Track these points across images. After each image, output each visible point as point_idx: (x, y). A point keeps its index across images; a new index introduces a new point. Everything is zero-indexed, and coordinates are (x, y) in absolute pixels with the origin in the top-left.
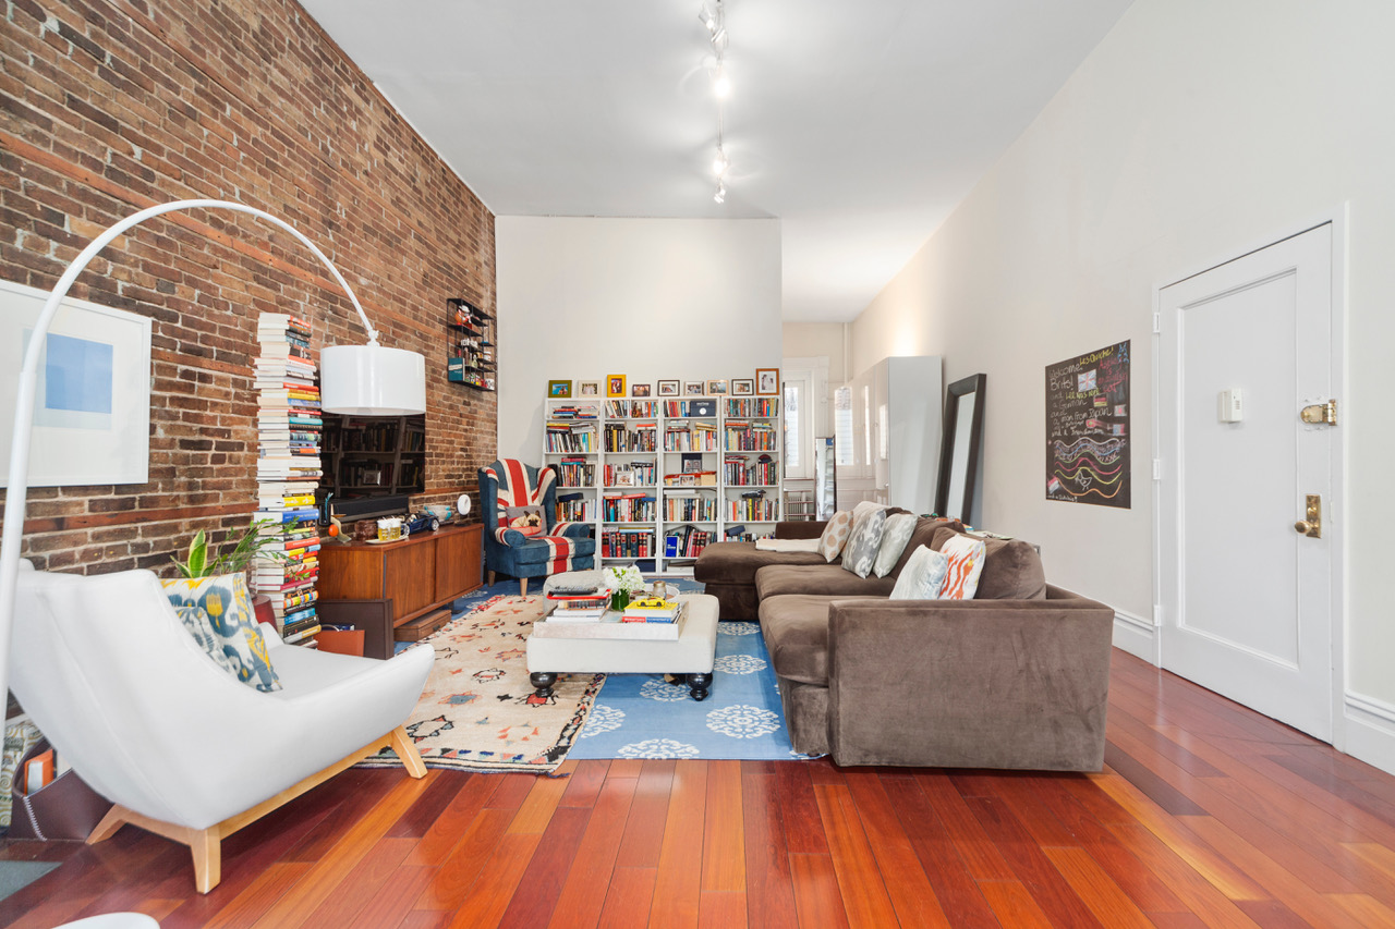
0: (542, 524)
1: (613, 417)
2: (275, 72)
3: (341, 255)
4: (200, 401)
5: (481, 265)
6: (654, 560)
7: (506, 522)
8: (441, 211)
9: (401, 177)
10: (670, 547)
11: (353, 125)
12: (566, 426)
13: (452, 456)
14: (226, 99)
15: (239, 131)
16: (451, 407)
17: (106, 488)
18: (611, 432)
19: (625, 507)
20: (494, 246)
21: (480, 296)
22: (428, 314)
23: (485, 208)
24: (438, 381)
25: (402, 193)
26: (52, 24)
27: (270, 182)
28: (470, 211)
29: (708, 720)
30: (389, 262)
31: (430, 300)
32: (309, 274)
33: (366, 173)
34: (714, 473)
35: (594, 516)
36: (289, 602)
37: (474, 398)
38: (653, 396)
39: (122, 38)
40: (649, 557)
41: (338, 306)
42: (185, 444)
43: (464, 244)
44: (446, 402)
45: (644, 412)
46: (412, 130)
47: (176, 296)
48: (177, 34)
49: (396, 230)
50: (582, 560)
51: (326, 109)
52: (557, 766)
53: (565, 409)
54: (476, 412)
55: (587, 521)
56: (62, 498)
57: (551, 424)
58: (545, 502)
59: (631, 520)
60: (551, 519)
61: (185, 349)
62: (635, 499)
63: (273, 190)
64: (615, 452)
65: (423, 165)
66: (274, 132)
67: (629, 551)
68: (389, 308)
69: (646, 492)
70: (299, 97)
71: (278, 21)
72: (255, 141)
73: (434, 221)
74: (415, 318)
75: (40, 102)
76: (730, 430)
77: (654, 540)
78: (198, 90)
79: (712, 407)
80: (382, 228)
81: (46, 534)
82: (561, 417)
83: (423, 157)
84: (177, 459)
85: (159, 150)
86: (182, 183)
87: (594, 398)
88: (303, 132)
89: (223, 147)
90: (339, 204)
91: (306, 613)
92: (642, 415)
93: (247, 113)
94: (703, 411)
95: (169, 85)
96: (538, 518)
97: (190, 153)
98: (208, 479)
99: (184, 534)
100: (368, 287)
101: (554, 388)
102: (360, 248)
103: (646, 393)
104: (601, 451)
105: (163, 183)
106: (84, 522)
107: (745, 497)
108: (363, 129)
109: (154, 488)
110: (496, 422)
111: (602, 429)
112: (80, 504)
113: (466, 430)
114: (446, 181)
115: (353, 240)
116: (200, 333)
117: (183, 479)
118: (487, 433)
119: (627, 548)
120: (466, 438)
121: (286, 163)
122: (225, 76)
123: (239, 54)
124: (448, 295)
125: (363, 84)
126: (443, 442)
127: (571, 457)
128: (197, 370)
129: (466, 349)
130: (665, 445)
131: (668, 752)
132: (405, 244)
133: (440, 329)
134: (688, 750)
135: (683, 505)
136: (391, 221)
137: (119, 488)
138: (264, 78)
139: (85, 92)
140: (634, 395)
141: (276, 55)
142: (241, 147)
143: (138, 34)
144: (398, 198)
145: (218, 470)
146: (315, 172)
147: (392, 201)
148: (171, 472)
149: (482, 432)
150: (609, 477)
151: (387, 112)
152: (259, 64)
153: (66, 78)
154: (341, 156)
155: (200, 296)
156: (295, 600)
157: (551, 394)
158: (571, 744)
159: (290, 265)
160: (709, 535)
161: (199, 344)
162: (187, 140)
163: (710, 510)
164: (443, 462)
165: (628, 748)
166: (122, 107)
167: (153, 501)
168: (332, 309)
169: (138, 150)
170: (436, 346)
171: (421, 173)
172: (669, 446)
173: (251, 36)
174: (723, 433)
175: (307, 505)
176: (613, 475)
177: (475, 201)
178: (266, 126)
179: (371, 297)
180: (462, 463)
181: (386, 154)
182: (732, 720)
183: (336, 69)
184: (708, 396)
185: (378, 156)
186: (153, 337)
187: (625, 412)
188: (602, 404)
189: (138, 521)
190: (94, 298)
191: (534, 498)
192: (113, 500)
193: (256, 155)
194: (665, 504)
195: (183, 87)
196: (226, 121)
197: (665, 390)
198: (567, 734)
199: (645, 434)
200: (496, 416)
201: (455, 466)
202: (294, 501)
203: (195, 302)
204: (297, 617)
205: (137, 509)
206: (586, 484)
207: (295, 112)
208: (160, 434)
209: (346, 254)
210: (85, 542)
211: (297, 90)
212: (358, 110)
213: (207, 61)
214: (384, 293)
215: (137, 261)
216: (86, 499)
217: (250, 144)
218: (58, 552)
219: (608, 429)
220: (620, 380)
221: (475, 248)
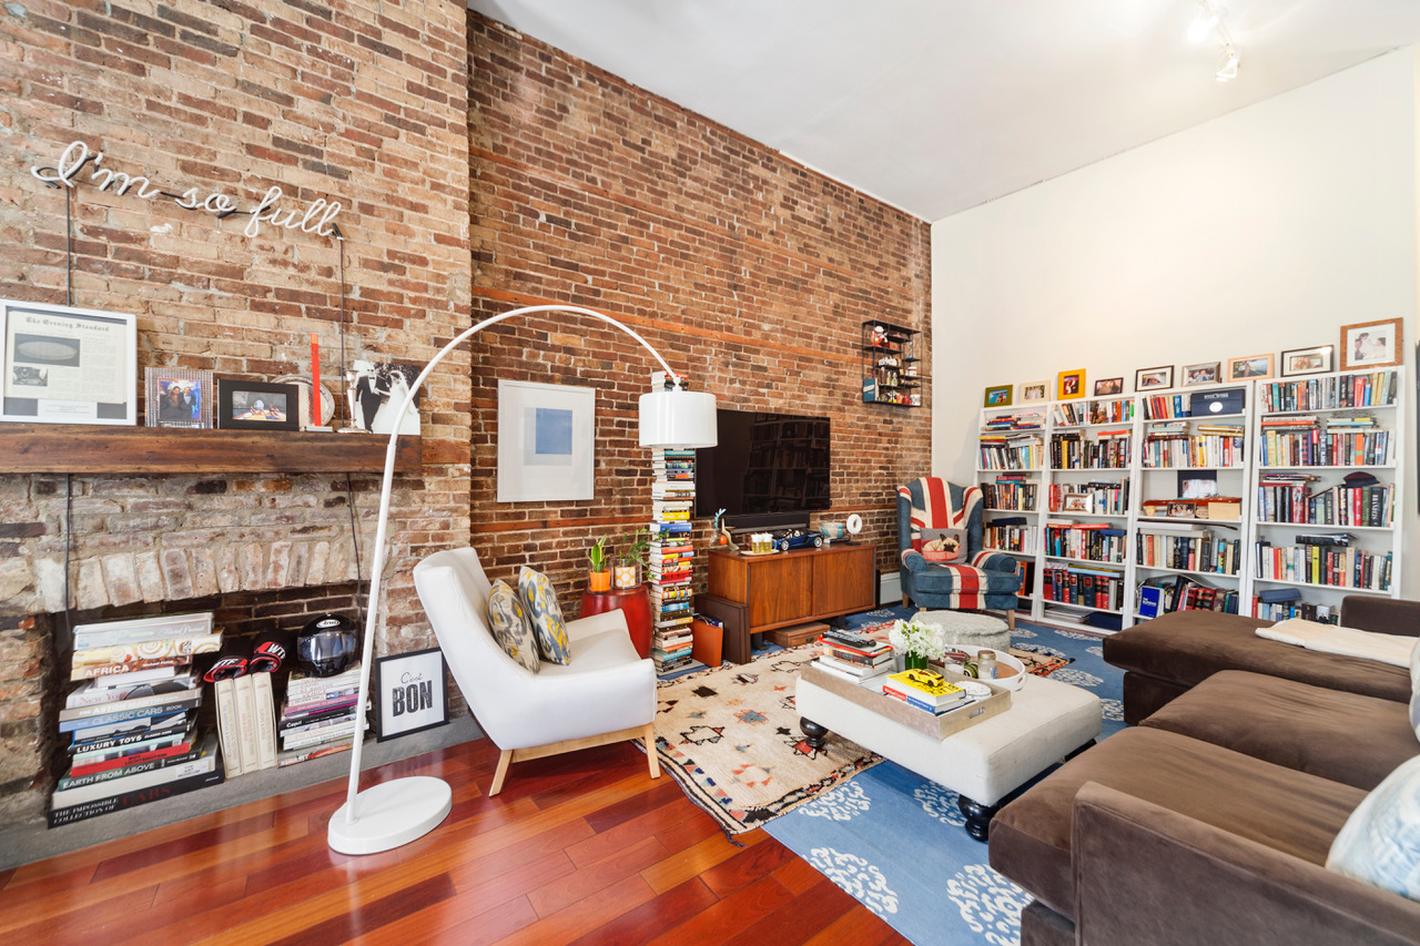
0: (960, 549)
1: (1062, 424)
2: (689, 182)
3: (744, 310)
4: (629, 441)
5: (909, 280)
6: (1120, 617)
7: (919, 545)
8: (856, 241)
9: (810, 223)
10: (1146, 602)
11: (760, 196)
12: (1003, 437)
13: (868, 474)
14: (650, 219)
15: (659, 239)
16: (867, 427)
17: (570, 503)
18: (1059, 444)
19: (1076, 540)
20: (929, 255)
21: (908, 312)
22: (839, 342)
23: (918, 220)
24: (851, 403)
25: (810, 238)
26: (543, 218)
27: (683, 269)
28: (896, 228)
29: (959, 875)
30: (795, 304)
31: (842, 329)
32: (715, 332)
33: (772, 233)
34: (1238, 501)
35: (1034, 547)
36: (666, 595)
37: (897, 415)
38: (1128, 392)
39: (581, 208)
40: (1112, 610)
41: (742, 353)
42: (619, 472)
43: (887, 265)
44: (860, 423)
45: (1110, 415)
46: (823, 176)
47: (613, 370)
48: (617, 188)
49: (803, 274)
50: (1001, 598)
51: (734, 194)
52: (744, 830)
53: (1000, 419)
54: (901, 429)
55: (1026, 551)
56: (546, 508)
57: (984, 437)
58: (970, 526)
59: (1084, 557)
60: (973, 544)
61: (619, 406)
62: (1092, 530)
63: (686, 274)
64: (1065, 468)
65: (836, 204)
66: (687, 230)
67: (1081, 598)
68: (795, 345)
69: (1114, 522)
70: (710, 194)
71: (693, 142)
72: (672, 243)
73: (848, 252)
74: (823, 348)
75: (536, 268)
76: (1271, 434)
77: (1120, 590)
78: (631, 222)
79: (1235, 399)
80: (786, 276)
81: (538, 530)
82: (995, 429)
83: (836, 197)
84: (613, 483)
85: (603, 273)
86: (618, 291)
87: (1041, 403)
88: (712, 220)
89: (647, 256)
90: (743, 268)
91: (681, 606)
92: (1106, 420)
93: (667, 224)
94: (1216, 407)
95: (610, 226)
96: (955, 542)
97: (624, 268)
98: (635, 497)
99: (618, 535)
100: (771, 331)
101: (991, 396)
102: (764, 299)
103: (1117, 390)
104: (1046, 467)
105: (606, 295)
106: (558, 524)
107: (1304, 541)
108: (769, 197)
109: (599, 503)
110: (930, 438)
111: (1048, 439)
112: (556, 512)
113: (887, 449)
114: (865, 209)
115: (756, 294)
116: (629, 393)
117: (618, 496)
118: (917, 450)
119: (1079, 593)
120: (886, 456)
121: (697, 250)
122: (650, 203)
123: (660, 182)
124: (864, 318)
125: (770, 158)
126: (856, 461)
127: (1008, 475)
128: (628, 420)
129: (883, 369)
130: (1144, 457)
131: (859, 886)
132: (812, 284)
133: (853, 353)
134: (885, 900)
135: (1172, 545)
136: (797, 267)
137: (578, 503)
138: (680, 191)
139: (558, 252)
140: (1096, 395)
141: (690, 169)
142: (661, 250)
143: (592, 200)
144: (806, 245)
145: (642, 490)
146: (722, 249)
147: (799, 249)
148: (610, 492)
149: (909, 449)
150: (1057, 500)
151: (795, 171)
152: (676, 182)
153: (549, 248)
154: (746, 227)
155: (629, 367)
156: (672, 594)
157: (988, 404)
158: (780, 814)
159: (698, 329)
160: (1220, 596)
161: (629, 402)
162: (621, 259)
163: (1224, 556)
164: (857, 481)
165: (825, 852)
166: (582, 253)
167: (597, 512)
168: (736, 356)
169: (590, 278)
170: (847, 371)
171: (833, 212)
172: (1151, 460)
173: (670, 164)
174: (1258, 439)
175: (683, 520)
176: (1062, 498)
177: (901, 217)
178: (680, 228)
179: (775, 339)
180: (882, 481)
181: (792, 209)
182: (993, 897)
183: (744, 157)
184: (1229, 382)
185: (787, 213)
186: (596, 401)
187: (1081, 417)
188: (1049, 409)
189: (589, 524)
190: (565, 382)
191: (956, 520)
192: (574, 511)
193: (673, 253)
194: (1140, 541)
195: (620, 224)
196: (650, 236)
197: (1148, 381)
198: (789, 799)
199: (1111, 445)
200: (930, 431)
201: (873, 484)
202: (671, 516)
203: (626, 373)
204: (673, 607)
205: (588, 517)
206: (1026, 507)
207: (707, 209)
208: (603, 466)
209: (749, 307)
210: (558, 536)
211: (708, 189)
212: (765, 182)
213: (637, 198)
214: (789, 333)
215: (588, 352)
216: (559, 509)
217: (668, 246)
218: (544, 541)
219: (1056, 440)
220: (1077, 376)
221: (902, 262)
